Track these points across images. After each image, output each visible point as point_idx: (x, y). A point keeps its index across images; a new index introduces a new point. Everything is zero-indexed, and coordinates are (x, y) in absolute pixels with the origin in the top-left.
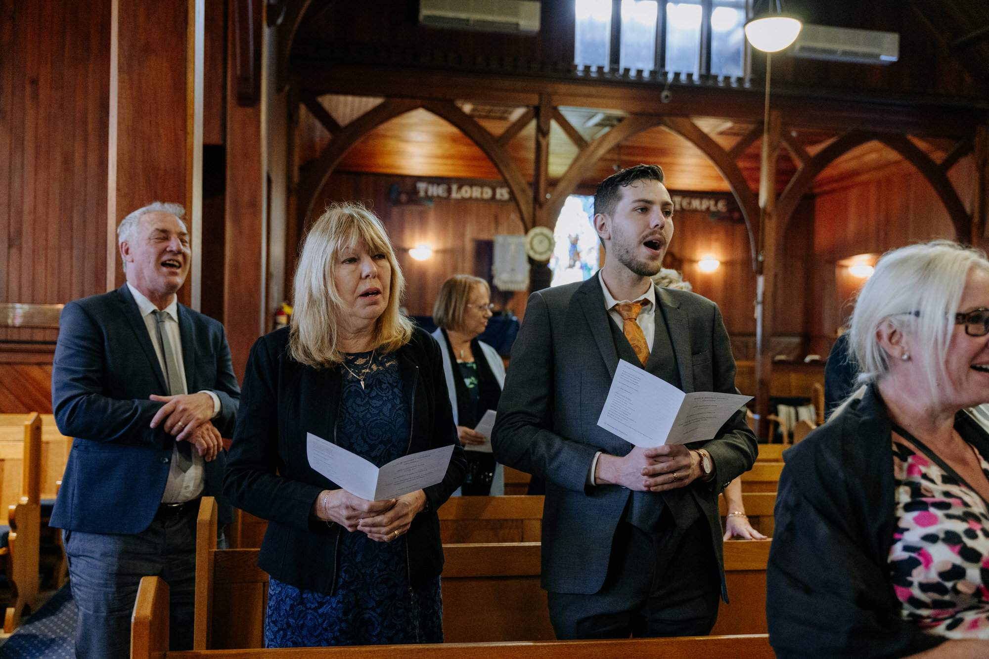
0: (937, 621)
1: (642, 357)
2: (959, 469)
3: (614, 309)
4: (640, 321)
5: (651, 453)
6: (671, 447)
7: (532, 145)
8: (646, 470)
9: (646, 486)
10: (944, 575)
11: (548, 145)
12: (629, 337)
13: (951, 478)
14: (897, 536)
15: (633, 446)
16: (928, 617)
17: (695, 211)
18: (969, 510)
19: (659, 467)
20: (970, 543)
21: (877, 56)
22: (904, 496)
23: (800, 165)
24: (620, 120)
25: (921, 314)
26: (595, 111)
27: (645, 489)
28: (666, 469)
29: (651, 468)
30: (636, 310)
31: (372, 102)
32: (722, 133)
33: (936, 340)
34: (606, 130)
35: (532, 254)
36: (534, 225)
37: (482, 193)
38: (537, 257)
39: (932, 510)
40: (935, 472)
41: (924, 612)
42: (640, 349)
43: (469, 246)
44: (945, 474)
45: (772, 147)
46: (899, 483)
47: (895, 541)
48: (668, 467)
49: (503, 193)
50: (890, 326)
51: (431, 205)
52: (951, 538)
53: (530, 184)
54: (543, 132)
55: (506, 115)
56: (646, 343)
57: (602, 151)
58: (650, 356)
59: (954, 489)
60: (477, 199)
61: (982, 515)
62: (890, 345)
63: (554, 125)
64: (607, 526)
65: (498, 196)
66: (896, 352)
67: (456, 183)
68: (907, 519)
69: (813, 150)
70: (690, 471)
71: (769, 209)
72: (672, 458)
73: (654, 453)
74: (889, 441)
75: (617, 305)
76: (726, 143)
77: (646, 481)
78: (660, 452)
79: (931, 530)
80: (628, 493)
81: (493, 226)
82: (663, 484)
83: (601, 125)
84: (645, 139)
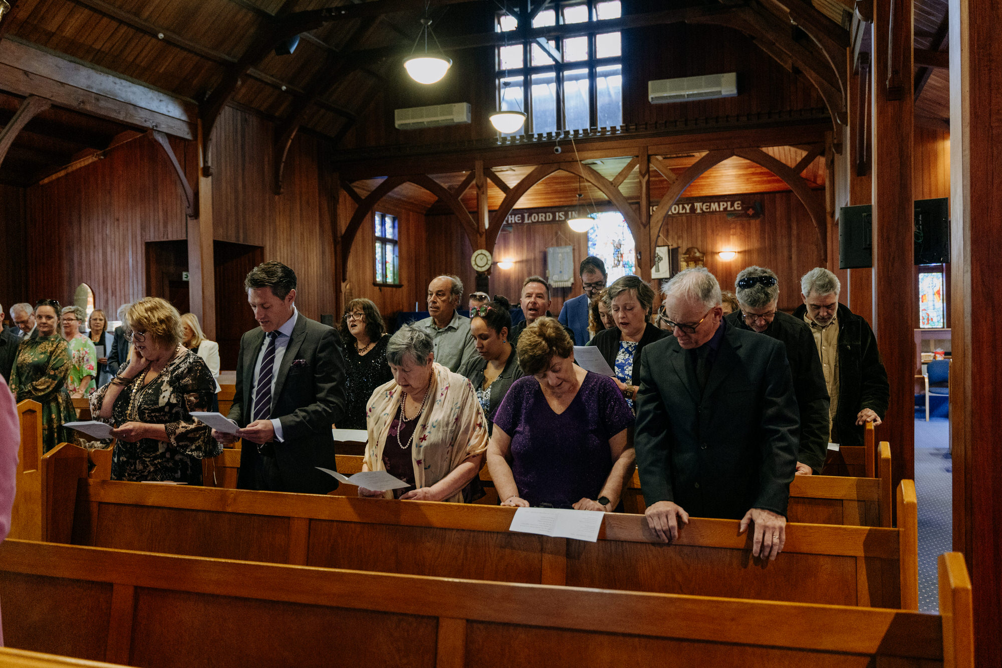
17: (714, 212)
21: (720, 92)
31: (379, 181)
37: (546, 217)
38: (480, 269)
49: (560, 215)
51: (511, 230)
60: (542, 222)
65: (557, 218)
67: (526, 212)
81: (554, 241)
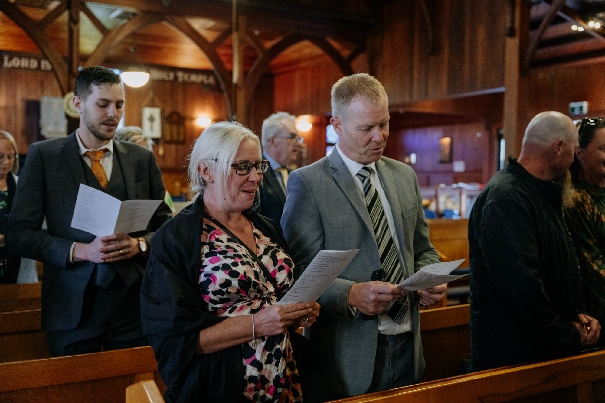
0: (224, 309)
1: (103, 184)
2: (238, 235)
3: (85, 154)
4: (103, 162)
5: (105, 239)
6: (117, 235)
7: (66, 28)
8: (102, 249)
9: (102, 259)
10: (222, 286)
11: (78, 30)
12: (94, 172)
13: (233, 239)
14: (202, 270)
15: (95, 236)
16: (220, 308)
17: (193, 83)
18: (237, 253)
19: (110, 247)
20: (234, 268)
22: (206, 249)
23: (260, 55)
24: (134, 15)
25: (218, 160)
26: (114, 8)
27: (102, 261)
28: (114, 248)
29: (105, 248)
30: (99, 155)
32: (209, 29)
33: (223, 174)
34: (125, 21)
35: (69, 112)
36: (69, 90)
37: (29, 64)
38: (72, 115)
39: (218, 255)
40: (224, 237)
41: (219, 306)
42: (102, 179)
43: (20, 105)
44: (230, 237)
45: (241, 41)
46: (204, 244)
47: (200, 273)
48: (115, 247)
49: (46, 65)
50: (205, 165)
52: (225, 267)
53: (64, 58)
54: (74, 21)
55: (45, 5)
56: (106, 175)
57: (120, 38)
58: (109, 183)
59: (233, 245)
60: (25, 68)
61: (243, 255)
62: (204, 175)
63: (83, 16)
64: (81, 287)
65: (43, 66)
66: (206, 178)
67: (7, 54)
68: (206, 261)
69: (269, 45)
70: (130, 249)
71: (240, 84)
72: (118, 242)
73: (106, 239)
74: (202, 222)
75: (88, 152)
76: (210, 36)
77: (102, 256)
78: (110, 238)
79: (217, 264)
80: (94, 265)
81: (39, 90)
82: (113, 257)
83: (121, 17)
84: (154, 29)
